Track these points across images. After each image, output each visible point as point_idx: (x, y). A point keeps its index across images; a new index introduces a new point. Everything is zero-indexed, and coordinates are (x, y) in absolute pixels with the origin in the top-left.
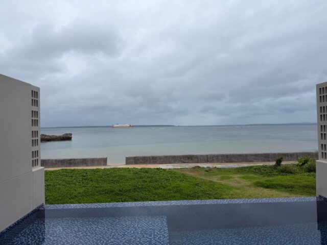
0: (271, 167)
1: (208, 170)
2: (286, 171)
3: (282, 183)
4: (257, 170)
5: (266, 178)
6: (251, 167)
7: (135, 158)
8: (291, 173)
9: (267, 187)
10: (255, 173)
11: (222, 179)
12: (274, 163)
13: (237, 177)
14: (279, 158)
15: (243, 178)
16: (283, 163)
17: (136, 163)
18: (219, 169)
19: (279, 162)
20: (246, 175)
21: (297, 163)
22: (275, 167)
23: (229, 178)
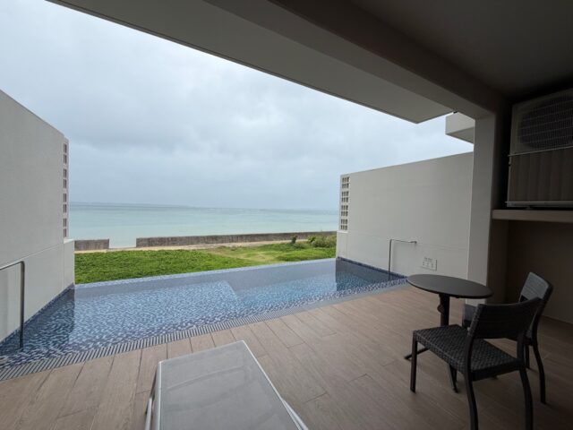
0: (288, 244)
2: (300, 247)
3: (298, 256)
5: (285, 253)
6: (272, 245)
8: (303, 248)
9: (287, 260)
10: (276, 250)
11: (249, 256)
12: (290, 241)
13: (261, 253)
16: (297, 241)
17: (150, 245)
19: (294, 240)
20: (268, 252)
21: (307, 240)
22: (291, 244)
23: (254, 255)
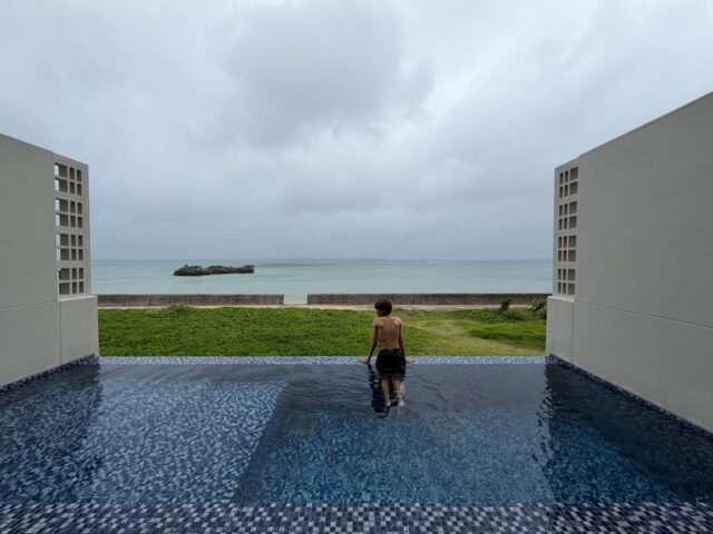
0: (494, 311)
2: (515, 317)
4: (476, 315)
5: (487, 325)
6: (468, 311)
7: (319, 296)
8: (519, 319)
9: (486, 337)
10: (473, 318)
12: (499, 306)
13: (447, 323)
14: (506, 300)
15: (456, 324)
16: (511, 306)
17: (321, 303)
19: (505, 305)
22: (500, 311)
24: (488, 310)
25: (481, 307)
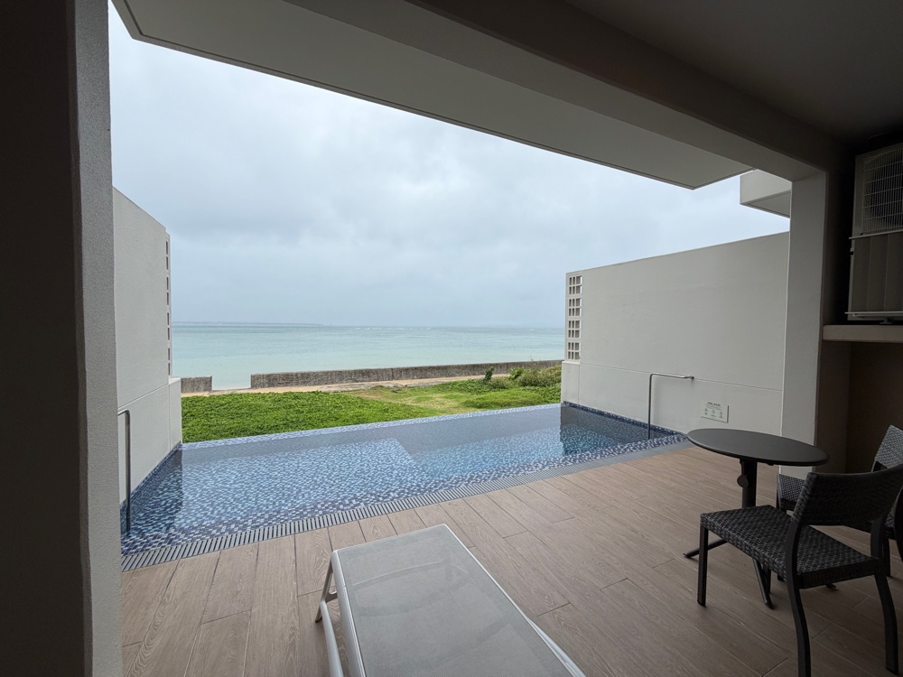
0: (479, 382)
1: (396, 390)
2: (499, 386)
3: (497, 401)
4: (463, 387)
5: (476, 396)
6: (455, 383)
7: (268, 376)
8: (504, 388)
9: (480, 407)
10: (461, 391)
11: (419, 400)
12: (483, 377)
13: (438, 396)
14: (489, 369)
15: (447, 398)
16: (493, 376)
17: (271, 385)
18: (412, 388)
19: (489, 374)
20: (449, 394)
21: (509, 375)
22: (485, 382)
23: (427, 399)
24: (472, 381)
25: (465, 378)
